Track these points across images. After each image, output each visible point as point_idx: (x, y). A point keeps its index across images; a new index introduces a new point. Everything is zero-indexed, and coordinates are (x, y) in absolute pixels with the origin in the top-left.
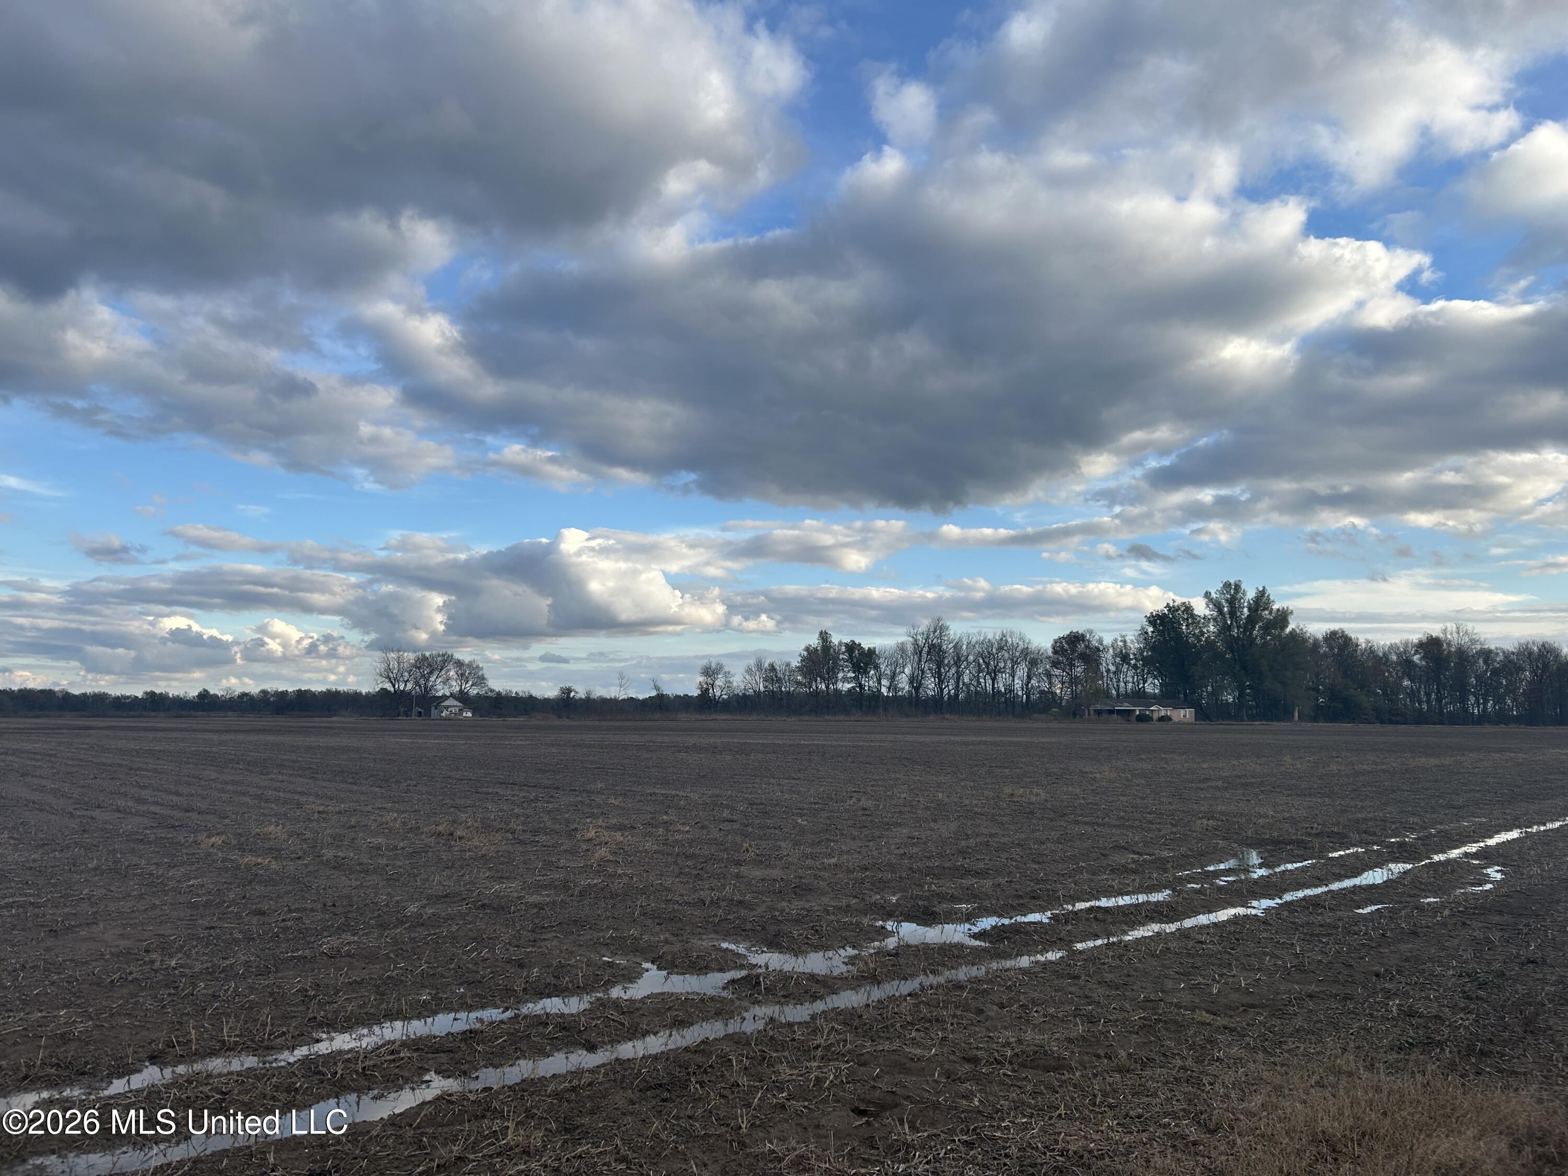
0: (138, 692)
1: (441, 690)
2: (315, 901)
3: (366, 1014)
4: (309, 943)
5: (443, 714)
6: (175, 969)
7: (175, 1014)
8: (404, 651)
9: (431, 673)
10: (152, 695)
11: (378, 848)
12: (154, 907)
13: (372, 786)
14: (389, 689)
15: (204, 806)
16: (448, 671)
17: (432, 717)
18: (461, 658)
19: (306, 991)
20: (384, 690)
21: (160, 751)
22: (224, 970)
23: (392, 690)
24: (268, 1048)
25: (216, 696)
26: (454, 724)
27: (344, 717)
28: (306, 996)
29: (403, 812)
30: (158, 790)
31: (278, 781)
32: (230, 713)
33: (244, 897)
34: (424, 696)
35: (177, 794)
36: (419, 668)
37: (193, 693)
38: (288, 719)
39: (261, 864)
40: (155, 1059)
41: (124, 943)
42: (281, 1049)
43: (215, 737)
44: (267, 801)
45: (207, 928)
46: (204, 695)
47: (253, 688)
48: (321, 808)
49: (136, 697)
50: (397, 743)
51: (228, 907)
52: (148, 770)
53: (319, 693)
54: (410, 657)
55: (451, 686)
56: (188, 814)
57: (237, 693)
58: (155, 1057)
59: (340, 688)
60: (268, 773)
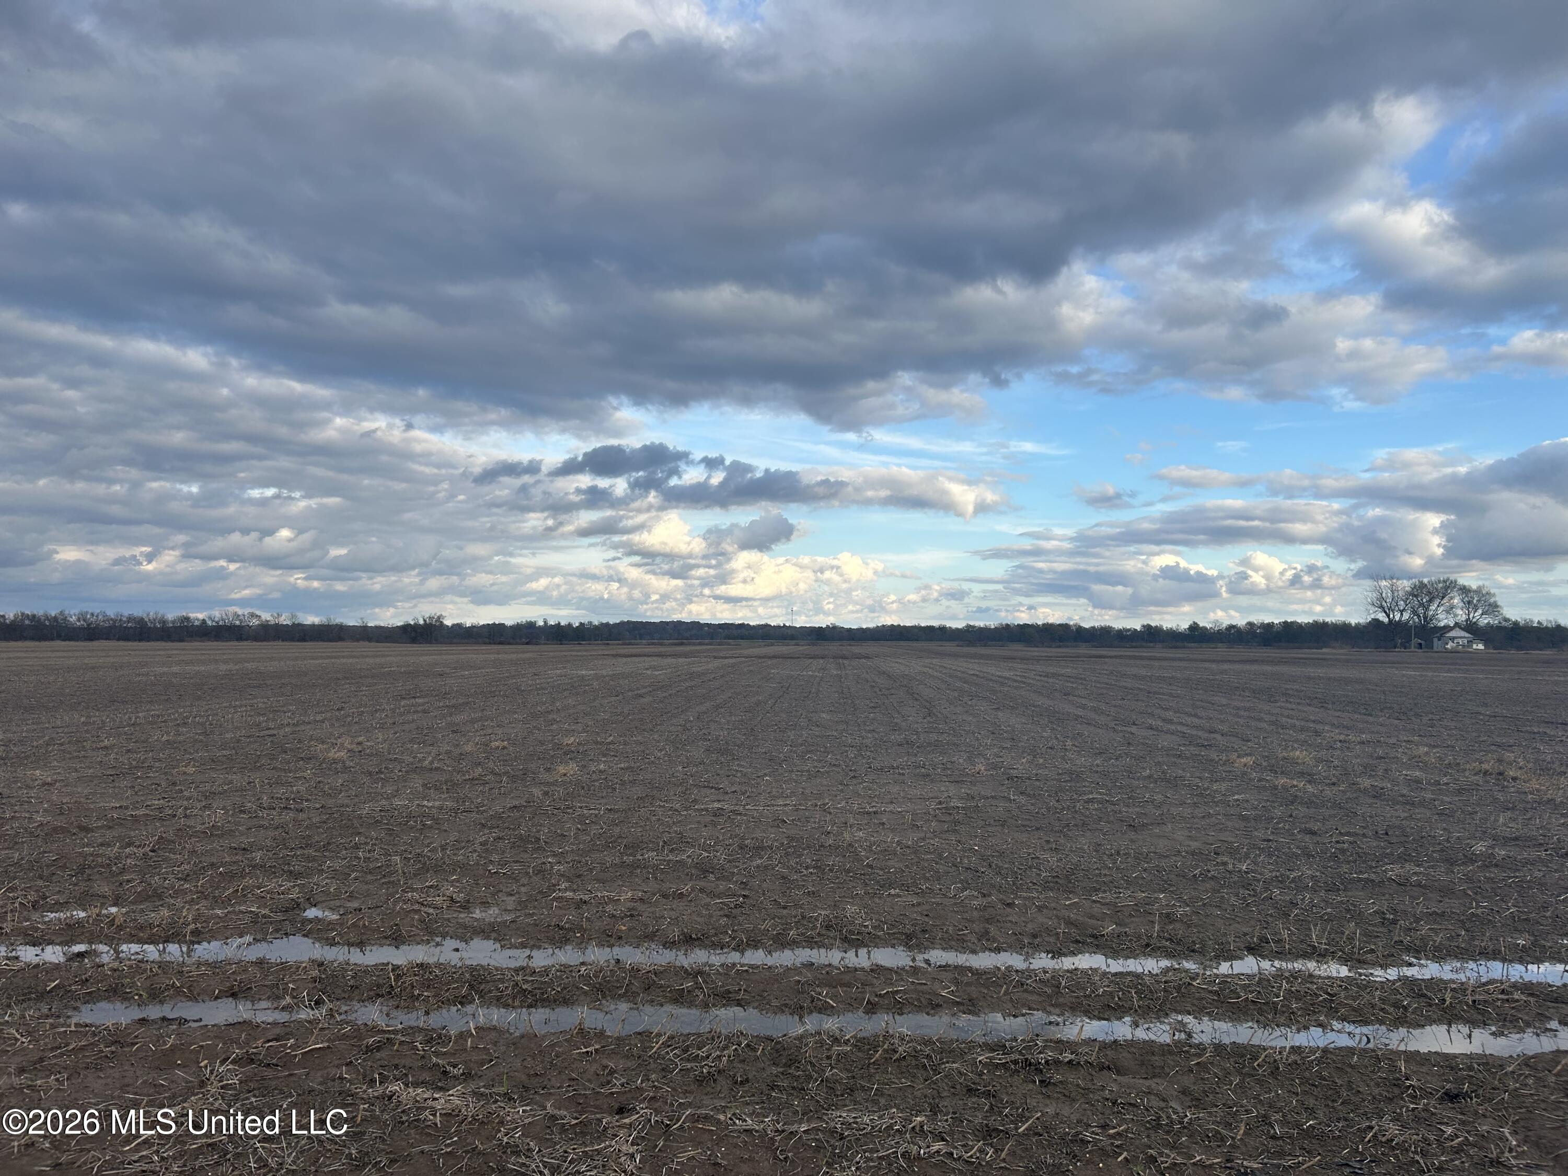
0: (1135, 624)
1: (1444, 620)
2: (1364, 828)
3: (1457, 947)
4: (1371, 867)
5: (1448, 646)
6: (1246, 873)
7: (1259, 913)
8: (1398, 579)
9: (1431, 601)
10: (1148, 628)
11: (1418, 781)
12: (1209, 815)
13: (1389, 718)
14: (1381, 619)
15: (1224, 728)
16: (1452, 598)
17: (1435, 649)
18: (1466, 584)
19: (1383, 913)
20: (1376, 622)
21: (1170, 678)
22: (1293, 881)
23: (1386, 620)
24: (1359, 961)
25: (1205, 628)
26: (1461, 657)
27: (1334, 648)
28: (1384, 919)
29: (1434, 747)
30: (1179, 712)
31: (1288, 709)
32: (1220, 645)
33: (1291, 816)
34: (1424, 626)
35: (1196, 716)
36: (1416, 596)
37: (1184, 626)
38: (1277, 651)
39: (1296, 786)
40: (1252, 950)
41: (1194, 845)
42: (1374, 965)
43: (1214, 666)
44: (1283, 727)
45: (1264, 840)
46: (1194, 627)
47: (1240, 621)
48: (1342, 737)
49: (1136, 630)
50: (1403, 675)
51: (1277, 823)
52: (1163, 694)
53: (1306, 624)
54: (1405, 585)
55: (1456, 615)
56: (1212, 735)
57: (1224, 626)
58: (1253, 949)
59: (1328, 620)
60: (1276, 701)
